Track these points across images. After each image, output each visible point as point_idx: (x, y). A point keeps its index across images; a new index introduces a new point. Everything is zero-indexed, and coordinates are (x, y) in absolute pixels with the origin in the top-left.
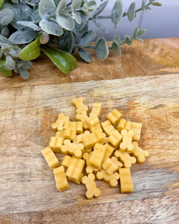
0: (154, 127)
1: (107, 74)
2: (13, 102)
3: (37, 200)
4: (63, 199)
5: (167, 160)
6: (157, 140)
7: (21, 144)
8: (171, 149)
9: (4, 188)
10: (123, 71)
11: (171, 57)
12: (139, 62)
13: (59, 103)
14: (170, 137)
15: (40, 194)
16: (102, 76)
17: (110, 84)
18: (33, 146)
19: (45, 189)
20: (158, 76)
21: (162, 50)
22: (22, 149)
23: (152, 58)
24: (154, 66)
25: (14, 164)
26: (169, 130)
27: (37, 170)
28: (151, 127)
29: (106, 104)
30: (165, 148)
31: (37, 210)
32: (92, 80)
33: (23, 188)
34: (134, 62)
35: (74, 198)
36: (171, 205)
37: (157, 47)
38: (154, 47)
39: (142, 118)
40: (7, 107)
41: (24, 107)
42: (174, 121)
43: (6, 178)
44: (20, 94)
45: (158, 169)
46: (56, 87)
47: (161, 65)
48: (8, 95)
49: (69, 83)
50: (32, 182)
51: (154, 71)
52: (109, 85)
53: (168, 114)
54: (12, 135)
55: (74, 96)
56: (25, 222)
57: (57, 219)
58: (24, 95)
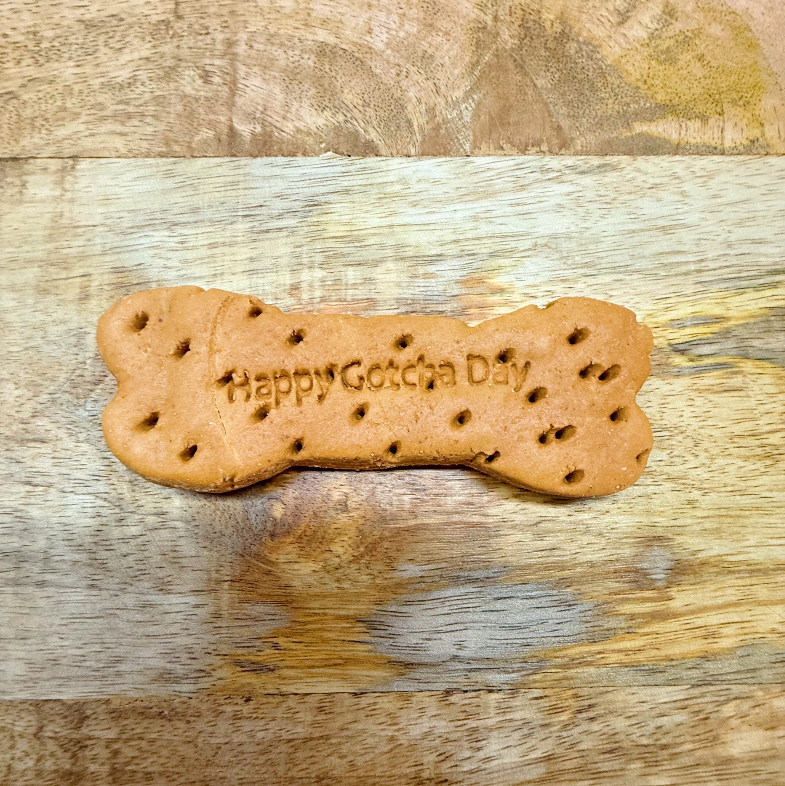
1: (399, 126)
3: (65, 661)
4: (161, 663)
5: (569, 551)
10: (468, 116)
11: (701, 57)
12: (549, 75)
13: (178, 254)
16: (373, 135)
17: (403, 181)
18: (60, 445)
19: (98, 621)
20: (615, 159)
21: (669, 13)
22: (18, 452)
23: (610, 60)
27: (71, 543)
29: (370, 279)
31: (63, 698)
32: (329, 154)
33: (18, 610)
35: (198, 667)
36: (543, 725)
41: (31, 261)
44: (18, 197)
45: (524, 584)
46: (169, 174)
47: (642, 103)
49: (227, 159)
51: (607, 134)
52: (397, 188)
55: (242, 226)
56: (21, 736)
57: (135, 732)
58: (32, 202)
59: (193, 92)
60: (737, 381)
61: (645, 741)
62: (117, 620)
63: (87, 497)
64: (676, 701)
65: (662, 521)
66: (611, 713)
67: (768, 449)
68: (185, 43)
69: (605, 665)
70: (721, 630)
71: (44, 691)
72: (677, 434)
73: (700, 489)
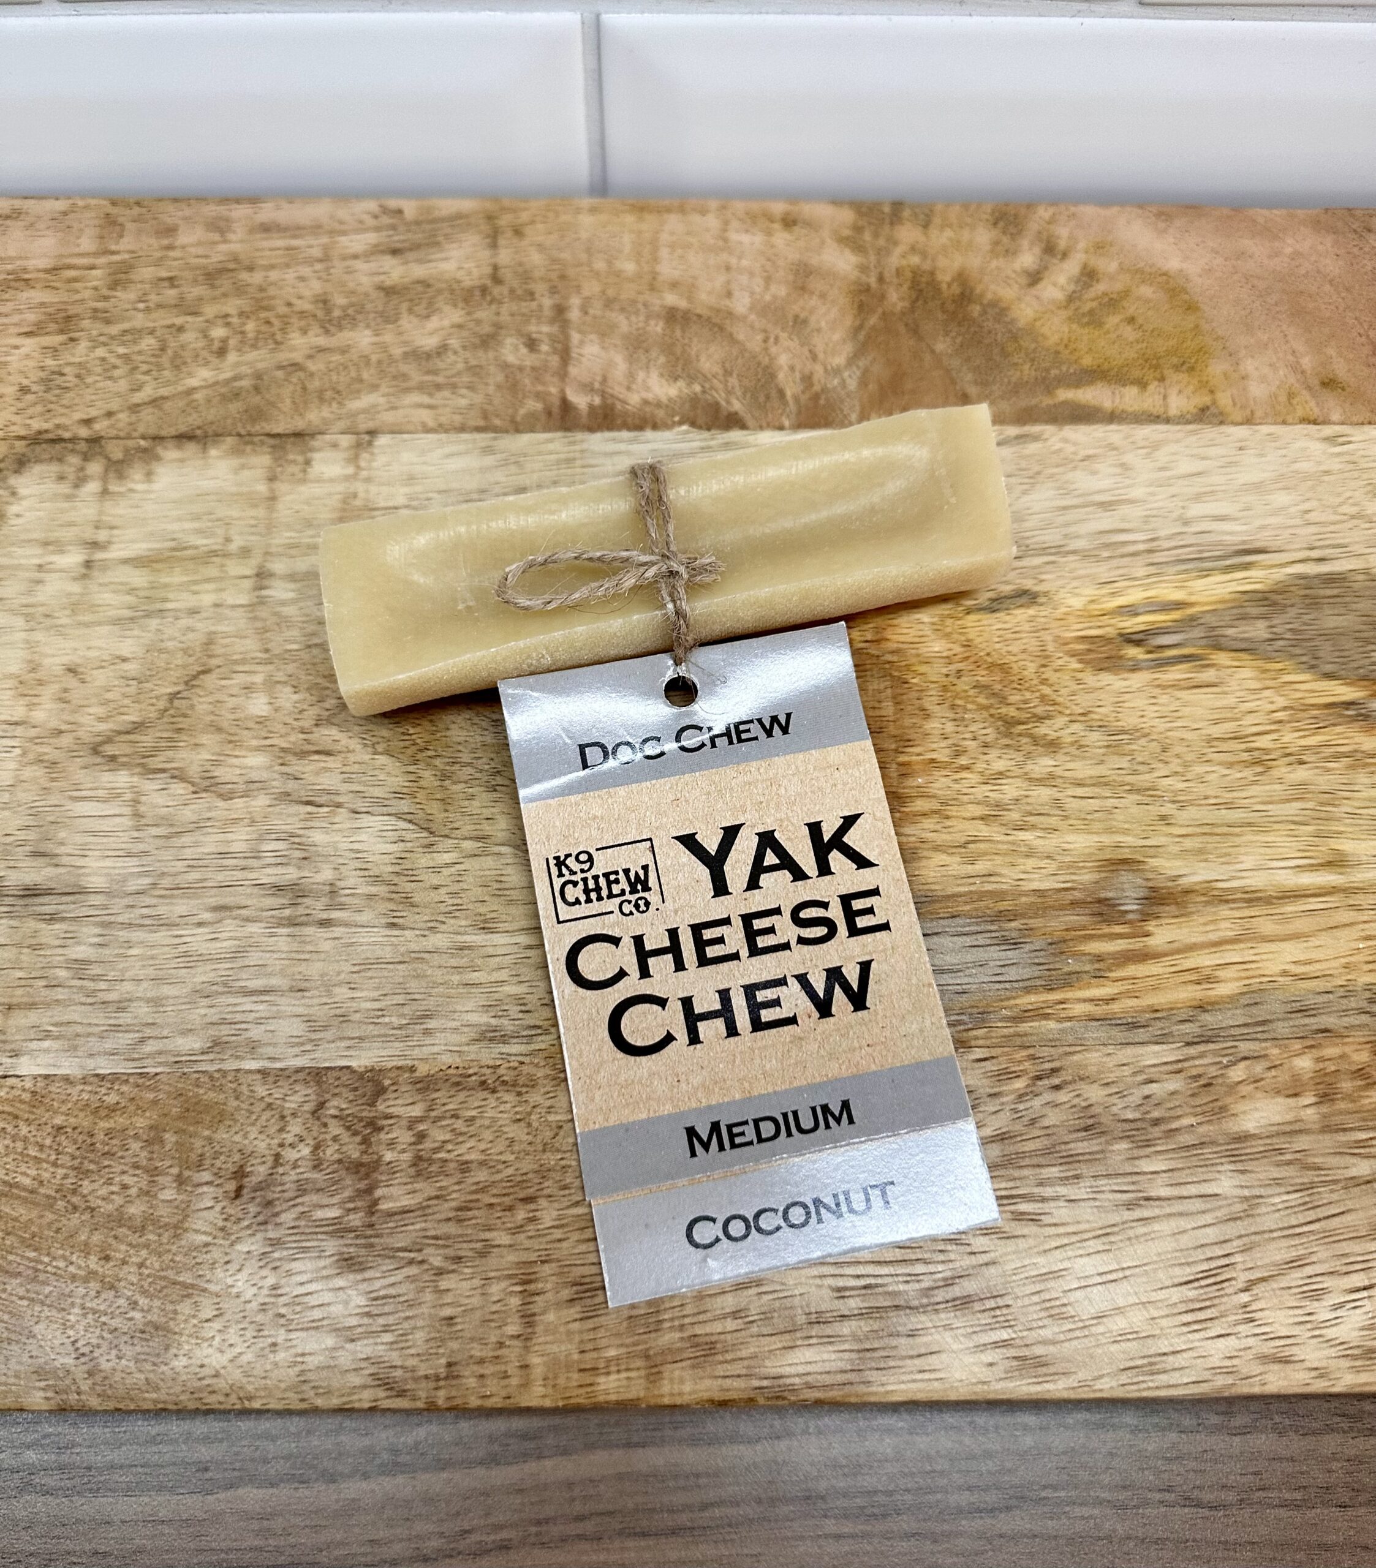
0: (970, 706)
1: (768, 397)
2: (261, 512)
3: (357, 1017)
4: (483, 1019)
5: (1008, 877)
6: (972, 777)
7: (292, 738)
8: (1034, 827)
9: (204, 948)
10: (852, 384)
11: (1131, 320)
12: (948, 339)
14: (1043, 764)
15: (377, 989)
16: (737, 407)
18: (352, 758)
19: (400, 967)
20: (1036, 429)
21: (1089, 275)
22: (297, 766)
23: (1021, 323)
24: (1027, 371)
25: (254, 836)
26: (1043, 729)
27: (366, 873)
28: (953, 707)
30: (1004, 820)
31: (354, 1064)
32: (685, 427)
33: (294, 955)
34: (920, 339)
35: (532, 1022)
36: (990, 1095)
37: (1065, 255)
38: (1046, 257)
39: (918, 655)
40: (228, 540)
42: (1079, 682)
43: (213, 901)
44: (301, 475)
45: (953, 917)
46: (488, 450)
47: (1064, 369)
48: (236, 471)
49: (560, 434)
50: (338, 931)
51: (1024, 402)
53: (1051, 647)
54: (248, 688)
56: (294, 1115)
57: (447, 1107)
58: (318, 481)
59: (517, 362)
60: (1209, 675)
61: (1130, 1116)
62: (425, 967)
63: (386, 818)
64: (1166, 1063)
65: (1129, 840)
66: (1081, 1079)
67: (1256, 754)
68: (505, 309)
69: (1070, 1019)
70: (1218, 973)
71: (326, 1056)
72: (1139, 738)
73: (1174, 802)
